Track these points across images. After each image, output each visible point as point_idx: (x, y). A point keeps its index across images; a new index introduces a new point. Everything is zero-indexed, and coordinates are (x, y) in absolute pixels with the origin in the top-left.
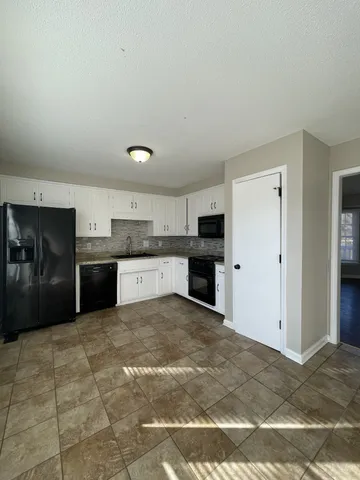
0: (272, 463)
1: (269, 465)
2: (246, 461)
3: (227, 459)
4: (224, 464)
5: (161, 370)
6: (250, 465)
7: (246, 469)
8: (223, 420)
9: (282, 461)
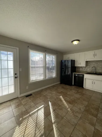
0: (44, 125)
1: (43, 124)
2: (44, 119)
3: (44, 115)
4: (43, 114)
5: (64, 101)
6: (43, 119)
7: (42, 118)
8: (53, 115)
9: (44, 128)
